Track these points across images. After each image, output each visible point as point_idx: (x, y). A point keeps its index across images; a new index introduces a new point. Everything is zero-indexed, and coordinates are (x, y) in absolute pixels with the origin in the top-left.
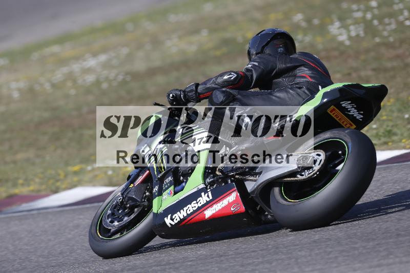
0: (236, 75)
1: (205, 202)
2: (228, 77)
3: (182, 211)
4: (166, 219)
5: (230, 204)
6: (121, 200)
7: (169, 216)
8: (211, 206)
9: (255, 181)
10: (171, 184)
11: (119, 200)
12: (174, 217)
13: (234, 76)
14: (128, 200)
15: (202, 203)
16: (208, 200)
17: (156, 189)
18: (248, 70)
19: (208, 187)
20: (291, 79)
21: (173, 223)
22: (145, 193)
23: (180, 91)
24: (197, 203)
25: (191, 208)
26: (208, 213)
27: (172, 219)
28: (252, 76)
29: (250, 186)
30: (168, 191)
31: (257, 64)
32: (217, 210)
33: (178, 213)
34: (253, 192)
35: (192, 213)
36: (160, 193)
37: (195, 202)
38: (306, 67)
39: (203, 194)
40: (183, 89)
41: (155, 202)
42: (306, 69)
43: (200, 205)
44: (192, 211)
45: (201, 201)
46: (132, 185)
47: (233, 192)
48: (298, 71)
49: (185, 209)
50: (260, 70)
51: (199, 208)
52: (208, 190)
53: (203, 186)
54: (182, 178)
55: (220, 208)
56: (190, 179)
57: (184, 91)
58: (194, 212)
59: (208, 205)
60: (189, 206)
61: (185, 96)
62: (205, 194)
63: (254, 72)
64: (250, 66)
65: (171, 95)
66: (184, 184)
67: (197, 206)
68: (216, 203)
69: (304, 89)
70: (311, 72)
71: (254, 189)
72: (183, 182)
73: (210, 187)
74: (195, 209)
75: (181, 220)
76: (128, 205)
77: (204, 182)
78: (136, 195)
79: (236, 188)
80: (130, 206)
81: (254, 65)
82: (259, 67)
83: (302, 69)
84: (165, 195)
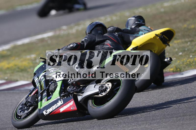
0: (76, 45)
1: (60, 105)
3: (50, 108)
4: (43, 112)
5: (71, 106)
6: (25, 102)
7: (45, 111)
8: (63, 107)
9: (82, 95)
10: (46, 96)
11: (24, 102)
12: (47, 111)
14: (28, 103)
15: (59, 105)
16: (61, 104)
17: (39, 98)
20: (102, 46)
21: (47, 114)
24: (57, 105)
25: (54, 107)
26: (62, 110)
27: (46, 112)
28: (84, 44)
29: (80, 98)
30: (45, 99)
31: (87, 39)
32: (65, 108)
34: (80, 101)
36: (41, 100)
37: (56, 105)
38: (109, 40)
41: (39, 103)
42: (109, 41)
43: (58, 106)
44: (54, 109)
46: (30, 95)
48: (105, 42)
49: (52, 107)
50: (88, 42)
51: (58, 107)
52: (62, 99)
53: (59, 97)
54: (51, 93)
56: (54, 94)
58: (56, 109)
59: (61, 106)
63: (85, 42)
64: (84, 40)
66: (51, 96)
67: (57, 106)
68: (65, 105)
70: (111, 43)
73: (63, 98)
74: (56, 108)
75: (50, 113)
76: (28, 105)
77: (60, 96)
78: (31, 100)
79: (73, 99)
80: (29, 105)
81: (85, 39)
82: (88, 40)
83: (107, 41)
84: (43, 101)
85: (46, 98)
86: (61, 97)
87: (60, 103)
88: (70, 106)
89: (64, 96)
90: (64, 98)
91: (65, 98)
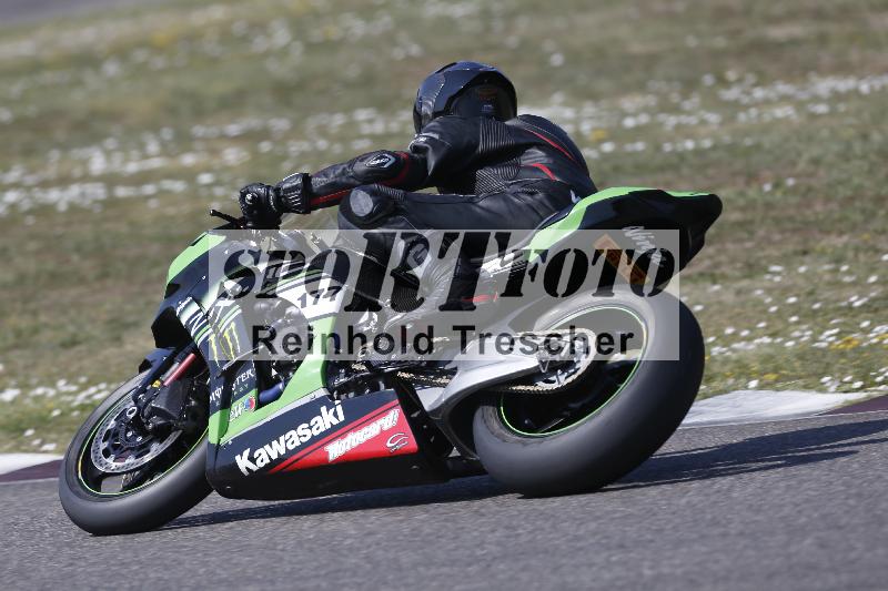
0: (393, 160)
1: (329, 426)
2: (378, 162)
3: (275, 443)
4: (238, 458)
5: (384, 435)
6: (133, 415)
7: (247, 452)
8: (343, 436)
9: (444, 385)
10: (251, 384)
11: (130, 413)
12: (256, 455)
13: (389, 161)
14: (151, 415)
15: (322, 429)
16: (335, 422)
17: (216, 394)
18: (416, 149)
19: (335, 396)
21: (253, 467)
22: (189, 402)
23: (268, 187)
24: (310, 428)
25: (295, 438)
26: (335, 450)
27: (252, 459)
28: (425, 161)
29: (430, 398)
30: (245, 399)
31: (436, 136)
32: (355, 444)
33: (267, 447)
34: (435, 412)
35: (297, 449)
36: (226, 403)
37: (306, 425)
38: (539, 149)
39: (323, 409)
40: (274, 185)
41: (214, 420)
42: (540, 153)
43: (316, 433)
44: (297, 443)
45: (320, 424)
46: (158, 383)
47: (391, 408)
48: (524, 157)
49: (282, 439)
50: (444, 150)
51: (314, 439)
52: (336, 402)
53: (322, 393)
54: (275, 373)
55: (363, 440)
57: (277, 190)
58: (304, 445)
59: (335, 432)
60: (292, 432)
61: (278, 199)
62: (328, 410)
63: (430, 152)
64: (423, 139)
65: (249, 197)
66: (281, 386)
67: (309, 434)
68: (354, 429)
69: (540, 195)
71: (439, 404)
72: (280, 381)
73: (339, 394)
74: (304, 440)
75: (273, 463)
76: (151, 426)
77: (327, 385)
78: (168, 404)
79: (397, 402)
80: (154, 428)
81: (432, 138)
82: (443, 144)
83: (531, 153)
84: (238, 407)
85: (252, 394)
86: (332, 393)
87: (326, 419)
88: (382, 432)
89: (343, 389)
90: (343, 397)
91: (351, 395)
